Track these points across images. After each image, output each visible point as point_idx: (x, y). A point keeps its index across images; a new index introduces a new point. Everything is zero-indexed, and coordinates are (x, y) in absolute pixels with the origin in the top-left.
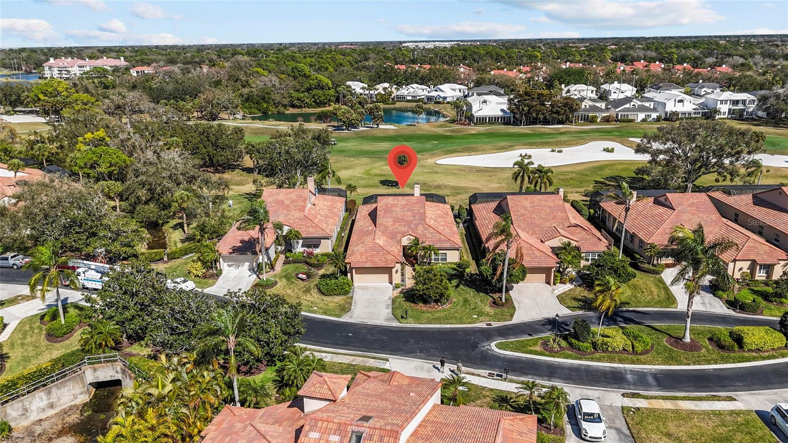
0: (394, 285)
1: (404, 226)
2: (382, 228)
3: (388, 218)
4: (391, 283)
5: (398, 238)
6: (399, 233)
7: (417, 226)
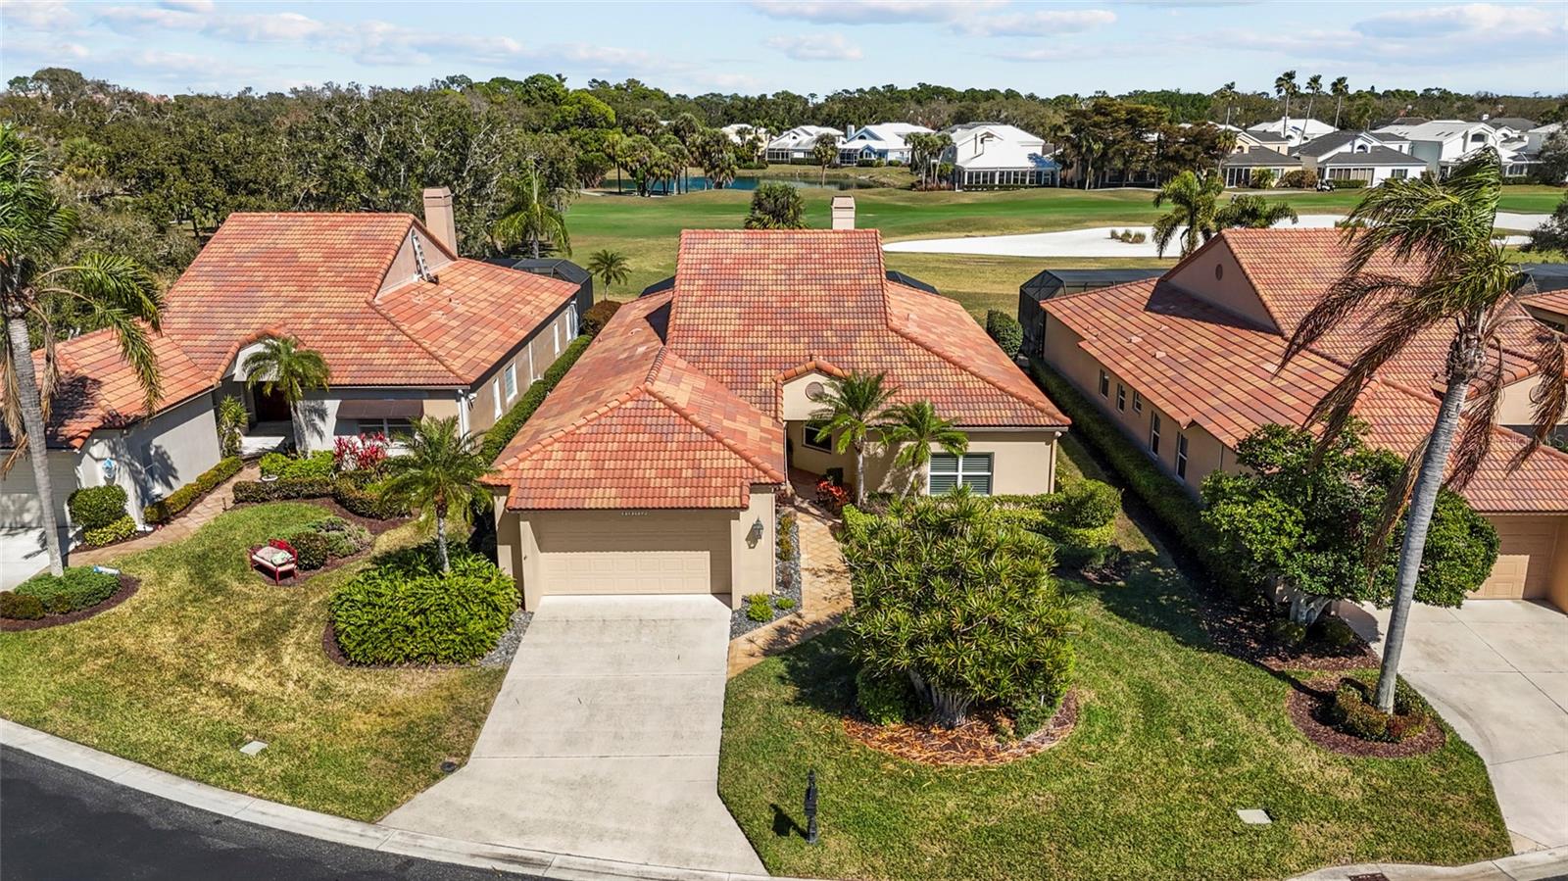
0: (737, 603)
1: (794, 339)
2: (692, 345)
3: (722, 304)
4: (724, 594)
5: (766, 384)
6: (769, 362)
7: (848, 336)
